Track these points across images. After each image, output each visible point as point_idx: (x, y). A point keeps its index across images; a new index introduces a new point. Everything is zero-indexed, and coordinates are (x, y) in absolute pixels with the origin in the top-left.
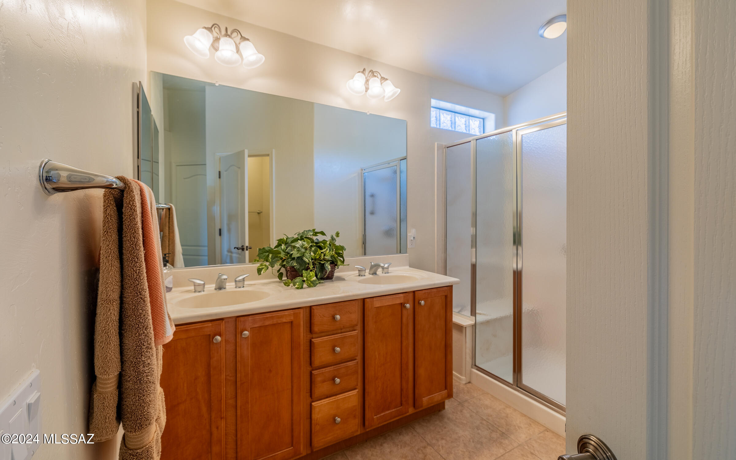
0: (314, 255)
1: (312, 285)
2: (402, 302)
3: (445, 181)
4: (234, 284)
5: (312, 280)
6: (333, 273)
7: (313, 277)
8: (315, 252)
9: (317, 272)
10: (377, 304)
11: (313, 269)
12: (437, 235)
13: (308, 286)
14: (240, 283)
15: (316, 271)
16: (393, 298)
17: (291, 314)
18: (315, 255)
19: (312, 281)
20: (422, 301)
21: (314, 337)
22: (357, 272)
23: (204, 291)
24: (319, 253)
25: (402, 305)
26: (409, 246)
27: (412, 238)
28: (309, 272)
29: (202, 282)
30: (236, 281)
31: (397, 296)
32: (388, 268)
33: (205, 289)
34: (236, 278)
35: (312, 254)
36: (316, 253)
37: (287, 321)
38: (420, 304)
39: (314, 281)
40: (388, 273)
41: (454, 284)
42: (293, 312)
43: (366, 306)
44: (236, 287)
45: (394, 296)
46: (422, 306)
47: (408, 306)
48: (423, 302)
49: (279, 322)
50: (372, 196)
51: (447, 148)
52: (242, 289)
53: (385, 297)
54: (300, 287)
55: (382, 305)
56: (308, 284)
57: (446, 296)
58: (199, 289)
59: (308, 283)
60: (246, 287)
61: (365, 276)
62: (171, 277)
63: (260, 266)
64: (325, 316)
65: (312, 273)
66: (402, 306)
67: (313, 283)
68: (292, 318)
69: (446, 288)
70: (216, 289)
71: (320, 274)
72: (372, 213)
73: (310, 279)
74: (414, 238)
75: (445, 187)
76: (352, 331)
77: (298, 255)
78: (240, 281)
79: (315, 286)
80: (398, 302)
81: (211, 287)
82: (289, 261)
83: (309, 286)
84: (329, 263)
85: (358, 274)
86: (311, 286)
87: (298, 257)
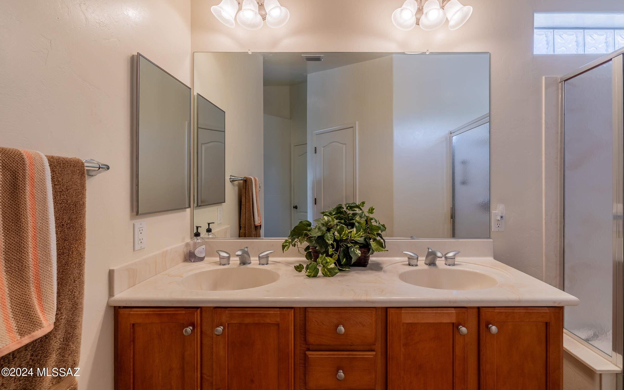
0: (338, 235)
1: (328, 273)
2: (454, 321)
3: (561, 133)
4: (257, 259)
5: (329, 267)
6: (366, 259)
7: (331, 265)
8: (340, 232)
9: (341, 258)
10: (407, 319)
11: (335, 253)
12: (546, 215)
13: (323, 274)
14: (264, 260)
15: (338, 255)
16: (436, 313)
17: (277, 313)
18: (340, 235)
19: (329, 269)
20: (493, 325)
21: (310, 349)
22: (406, 259)
23: (229, 264)
24: (345, 233)
25: (455, 326)
26: (493, 229)
27: (499, 218)
28: (325, 258)
29: (228, 255)
30: (259, 257)
31: (445, 311)
32: (453, 258)
33: (230, 262)
34: (259, 255)
35: (336, 233)
36: (342, 233)
37: (271, 322)
38: (488, 329)
39: (331, 268)
40: (454, 265)
41: (567, 305)
42: (279, 312)
43: (390, 318)
44: (259, 264)
45: (439, 311)
46: (494, 335)
47: (464, 330)
48: (494, 329)
49: (262, 322)
50: (464, 163)
51: (565, 81)
52: (265, 267)
53: (422, 311)
54: (312, 275)
55: (416, 322)
56: (324, 272)
57: (546, 323)
58: (224, 261)
59: (325, 270)
60: (271, 264)
61: (417, 265)
62: (204, 247)
63: (285, 243)
64: (324, 323)
65: (329, 259)
66: (455, 328)
67: (330, 272)
68: (278, 319)
69: (547, 310)
70: (240, 264)
71: (345, 260)
72: (464, 183)
73: (327, 266)
74: (502, 217)
75: (561, 142)
76: (368, 351)
77: (319, 234)
78: (263, 257)
79: (332, 276)
80: (446, 320)
81: (235, 261)
82: (312, 240)
83: (325, 275)
84: (357, 246)
85: (407, 263)
86: (327, 275)
87: (319, 237)
